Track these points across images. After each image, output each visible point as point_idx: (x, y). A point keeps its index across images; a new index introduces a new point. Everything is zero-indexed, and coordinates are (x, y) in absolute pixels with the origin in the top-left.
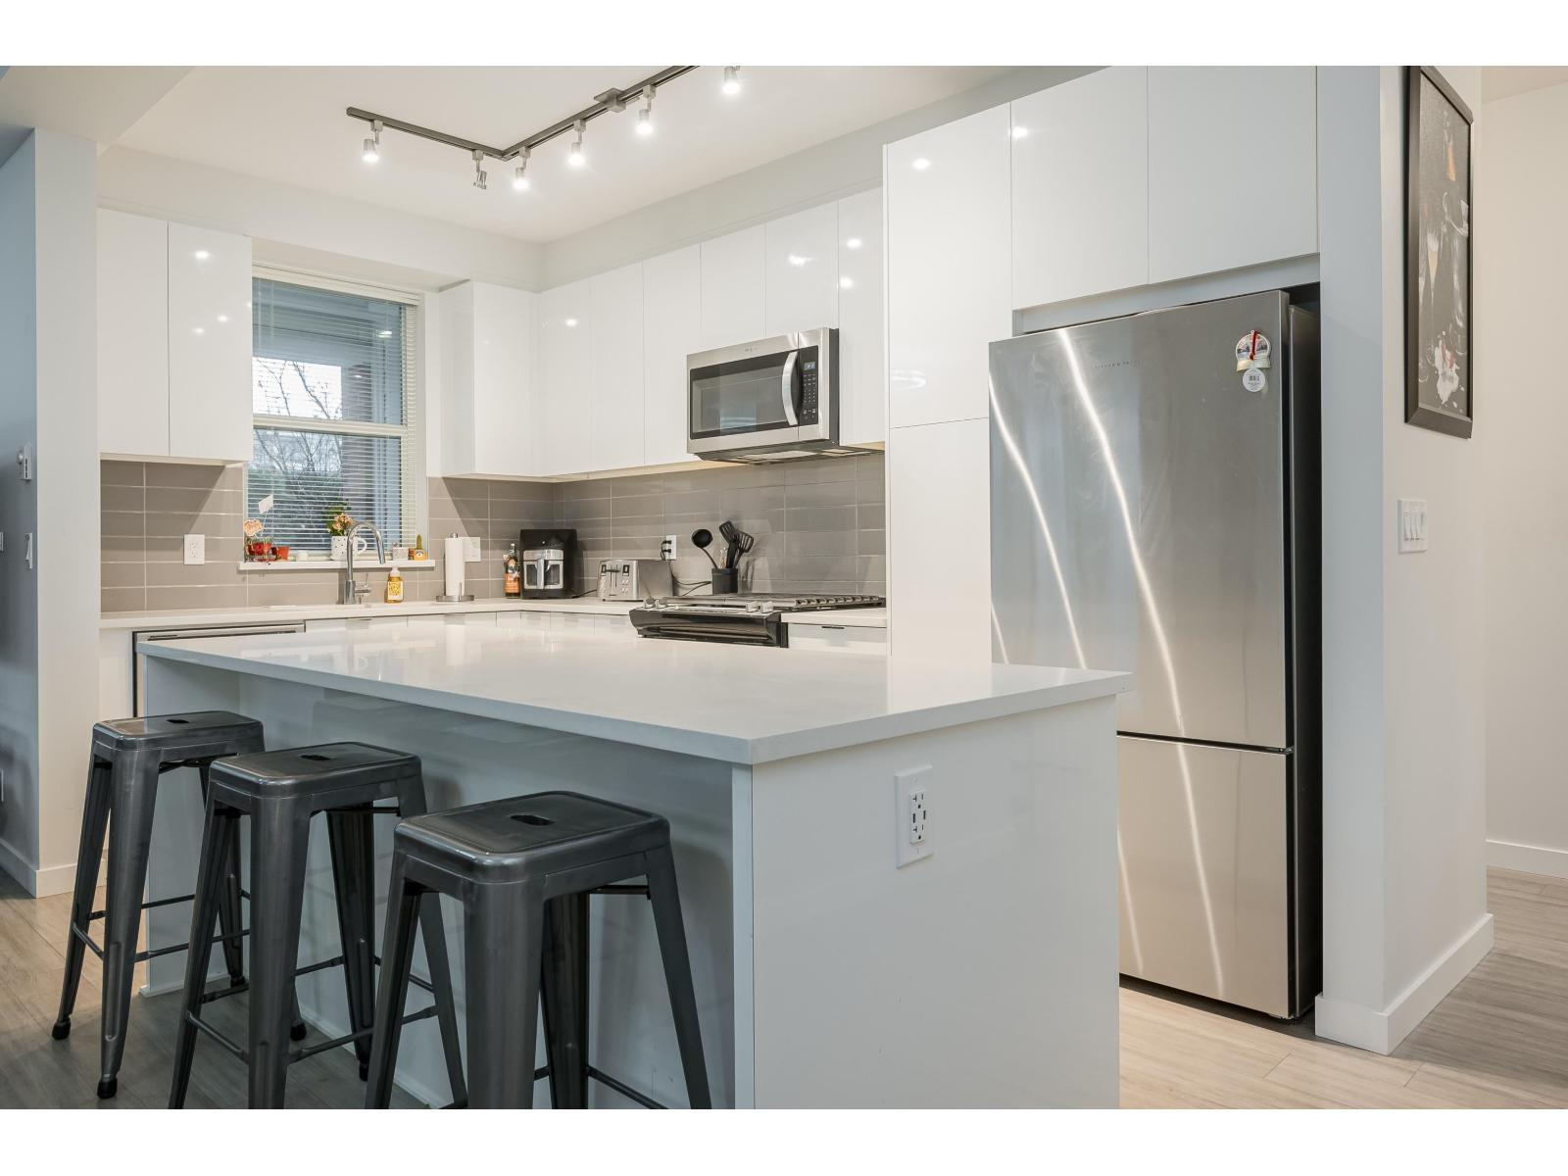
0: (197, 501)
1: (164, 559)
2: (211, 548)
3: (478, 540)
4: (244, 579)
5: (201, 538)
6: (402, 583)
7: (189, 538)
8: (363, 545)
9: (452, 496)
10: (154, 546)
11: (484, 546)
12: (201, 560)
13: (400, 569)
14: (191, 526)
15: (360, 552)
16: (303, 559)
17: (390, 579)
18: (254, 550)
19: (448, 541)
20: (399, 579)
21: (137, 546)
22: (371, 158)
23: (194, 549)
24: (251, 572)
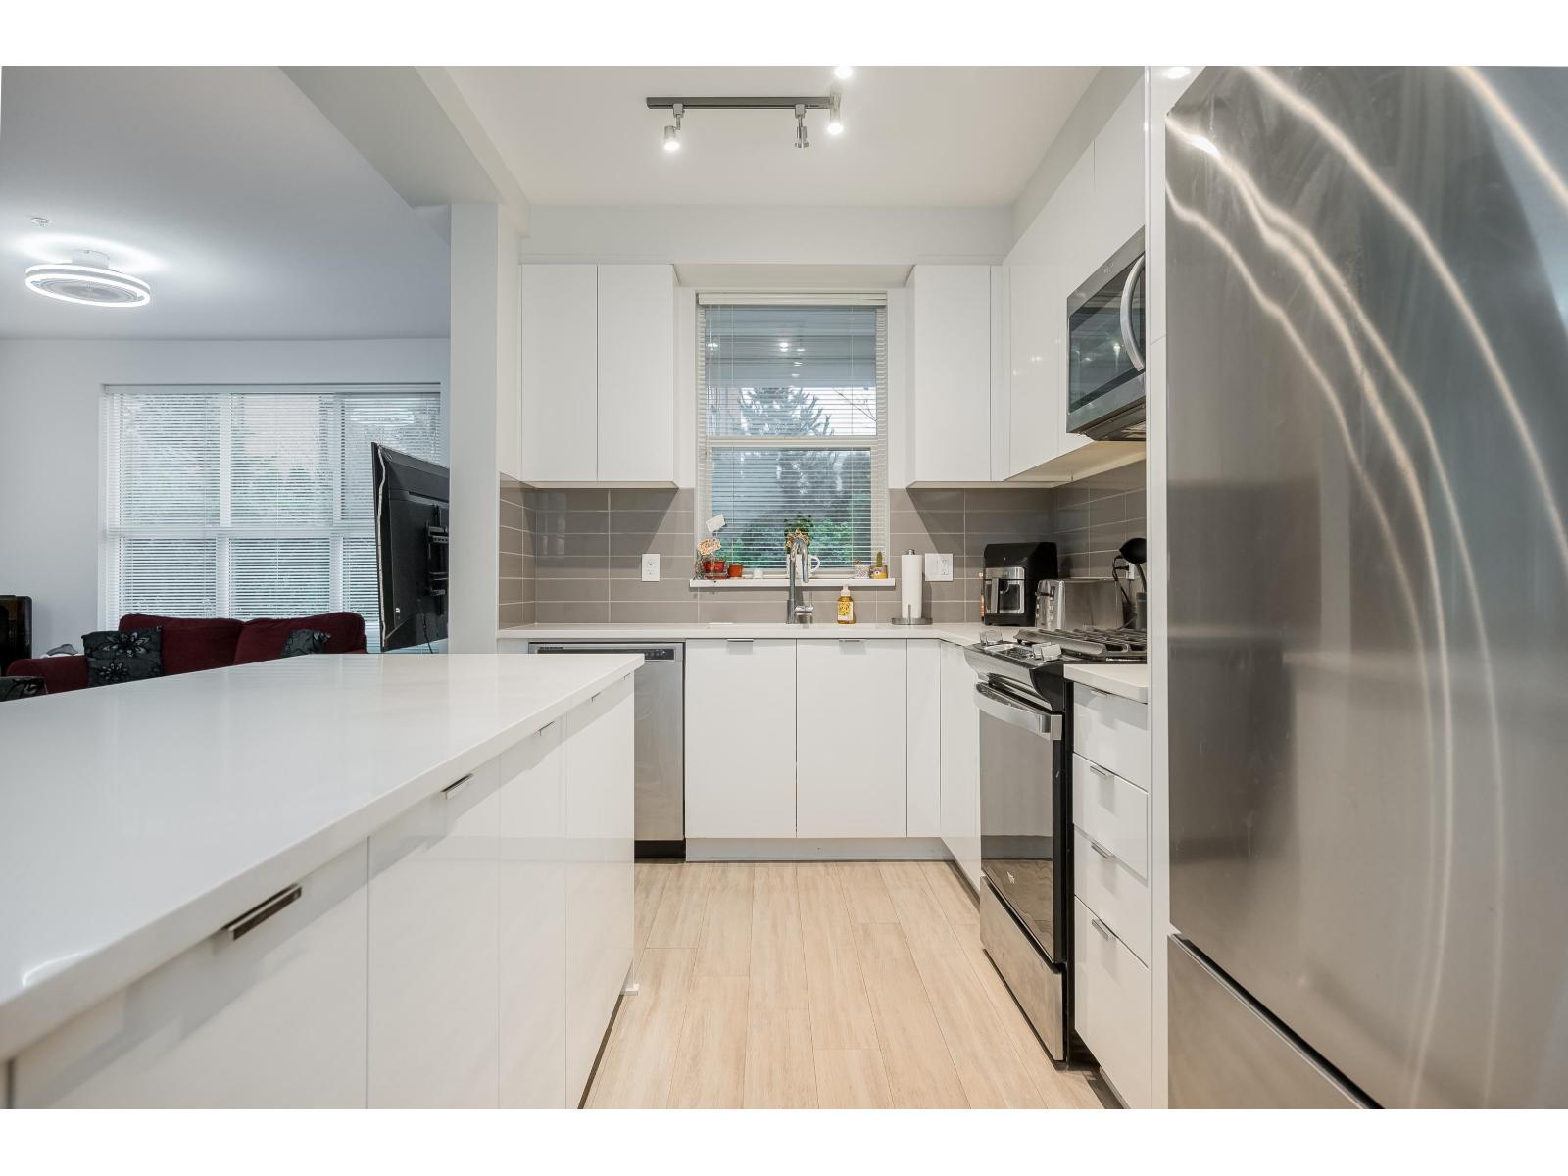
0: (652, 523)
1: (626, 576)
2: (665, 565)
3: (950, 556)
4: (695, 596)
5: (657, 556)
6: (851, 603)
7: (646, 557)
8: (816, 564)
9: (917, 509)
10: (617, 565)
11: (957, 564)
12: (656, 577)
13: (850, 588)
14: (648, 546)
15: (814, 570)
16: (757, 577)
17: (841, 599)
18: (707, 568)
19: (904, 557)
20: (850, 599)
21: (600, 564)
22: (672, 146)
23: (651, 567)
24: (703, 589)
